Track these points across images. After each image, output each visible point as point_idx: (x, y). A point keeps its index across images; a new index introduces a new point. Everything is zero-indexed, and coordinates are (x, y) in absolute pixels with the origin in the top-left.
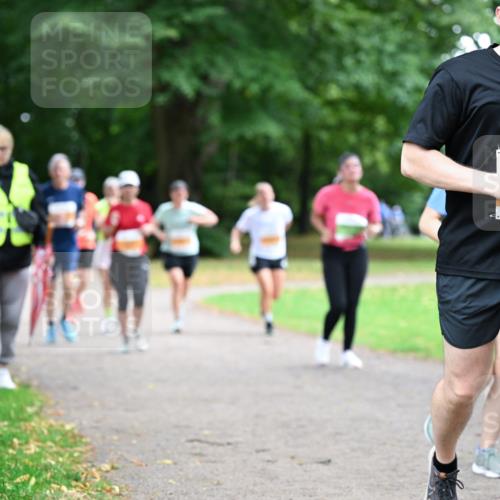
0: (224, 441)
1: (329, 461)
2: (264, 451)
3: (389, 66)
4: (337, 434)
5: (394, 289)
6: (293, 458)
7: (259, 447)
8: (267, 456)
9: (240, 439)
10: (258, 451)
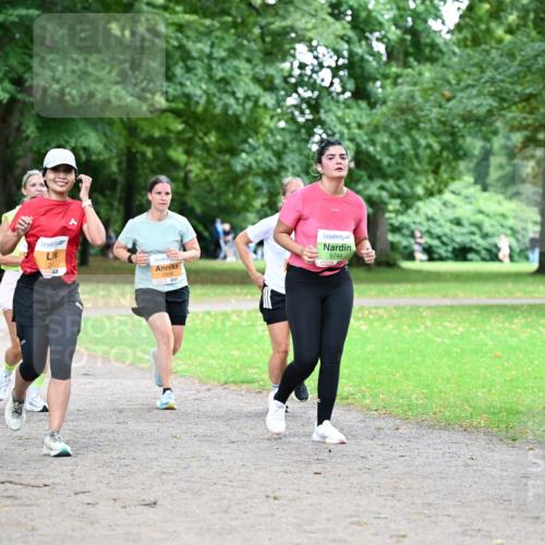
0: (40, 482)
1: (155, 503)
2: (83, 492)
3: (219, 74)
4: (163, 473)
5: (226, 316)
6: (115, 500)
7: (79, 489)
8: (87, 499)
9: (57, 480)
10: (76, 494)
